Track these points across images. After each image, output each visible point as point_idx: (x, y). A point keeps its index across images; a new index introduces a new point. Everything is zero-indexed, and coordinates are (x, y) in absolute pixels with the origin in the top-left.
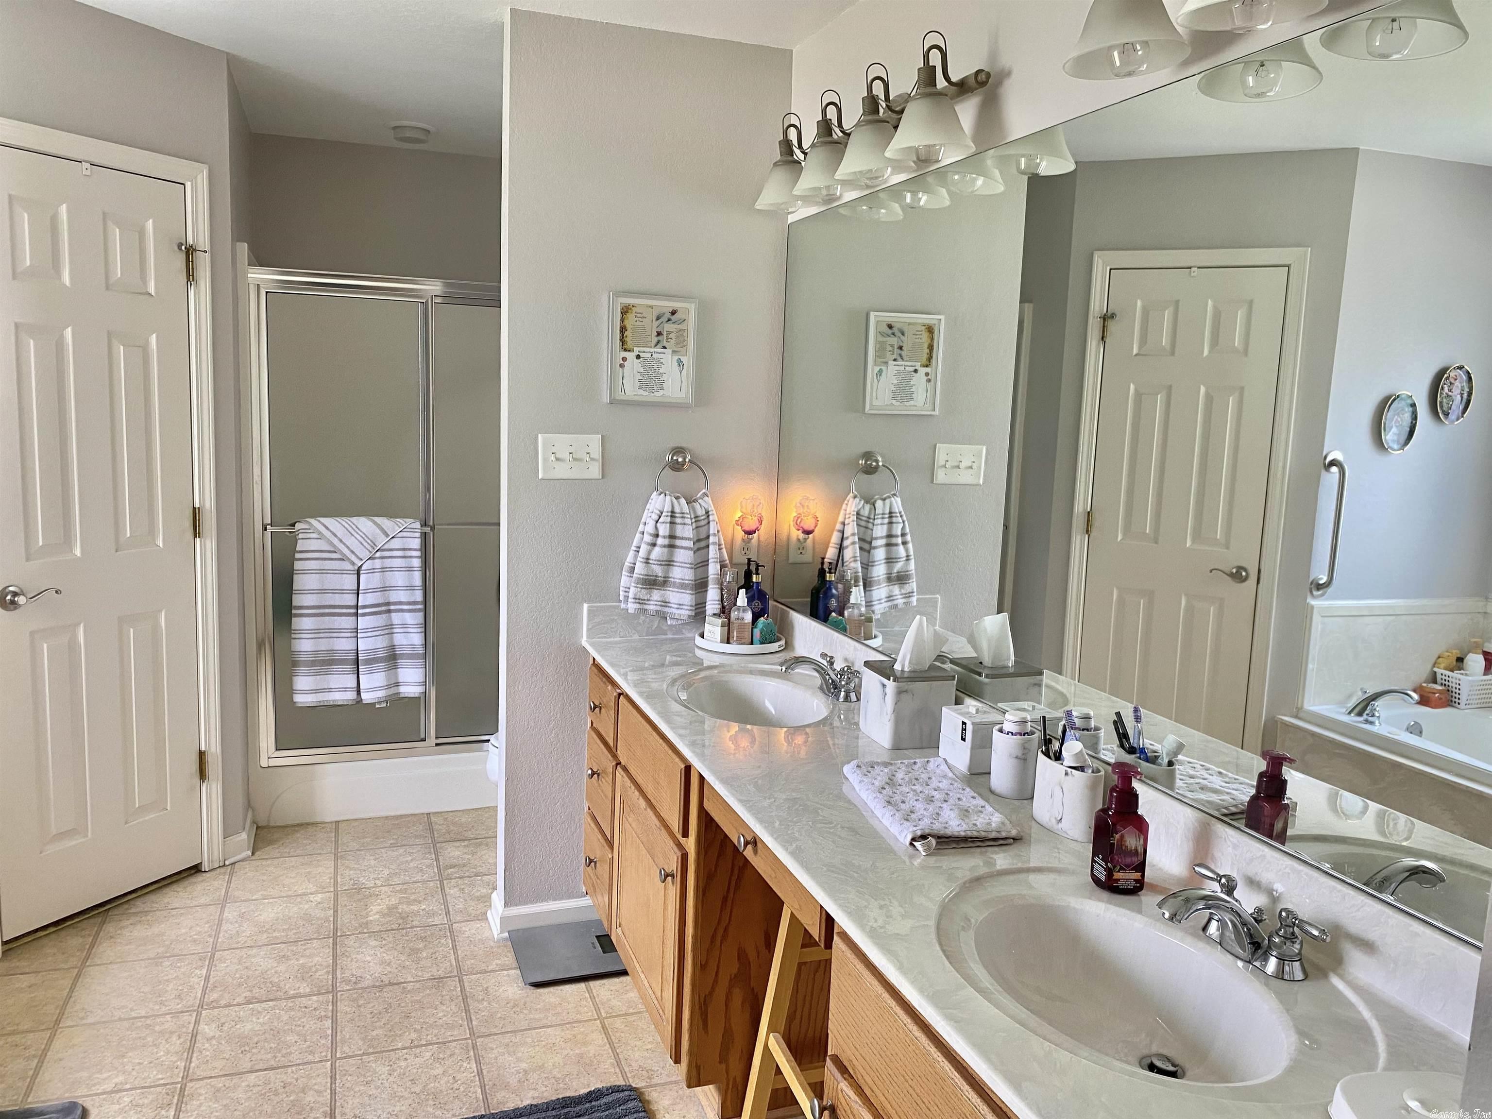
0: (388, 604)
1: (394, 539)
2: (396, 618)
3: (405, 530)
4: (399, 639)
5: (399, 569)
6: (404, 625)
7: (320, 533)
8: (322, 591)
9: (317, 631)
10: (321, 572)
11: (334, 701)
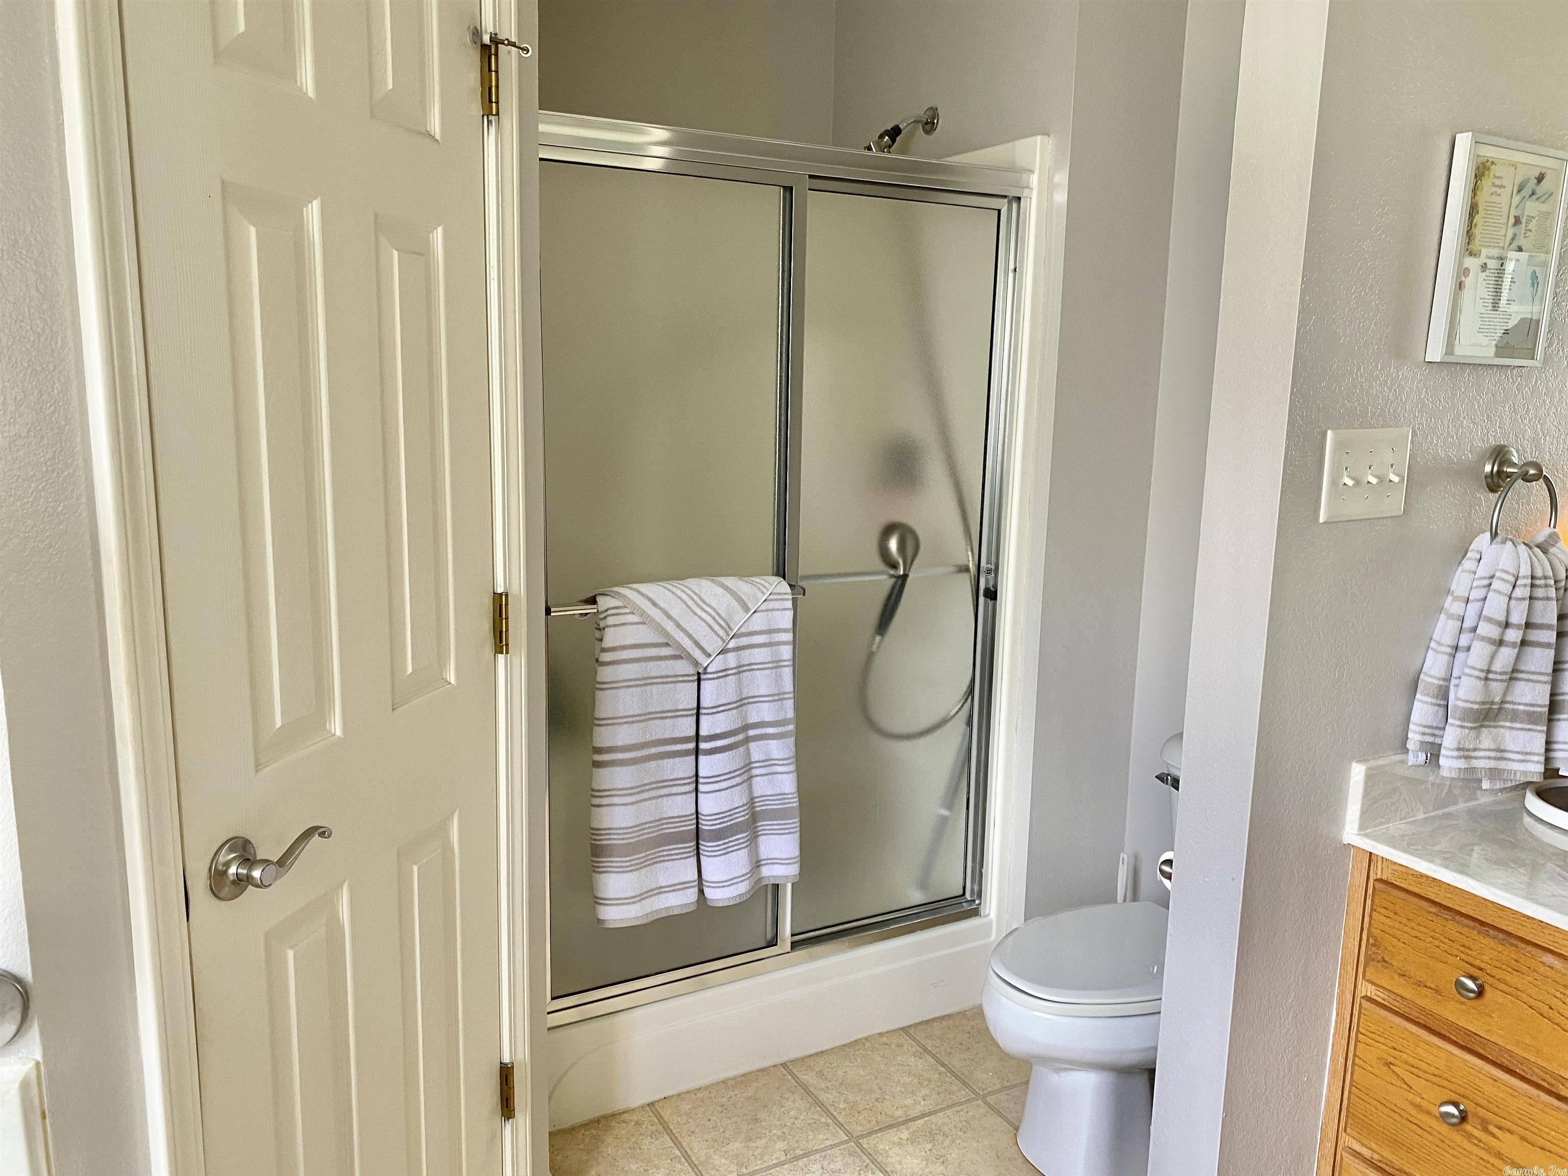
0: (746, 727)
1: (756, 615)
2: (757, 750)
3: (771, 597)
4: (761, 787)
5: (762, 666)
6: (768, 762)
7: (643, 613)
8: (648, 717)
9: (640, 788)
10: (645, 682)
11: (667, 909)
